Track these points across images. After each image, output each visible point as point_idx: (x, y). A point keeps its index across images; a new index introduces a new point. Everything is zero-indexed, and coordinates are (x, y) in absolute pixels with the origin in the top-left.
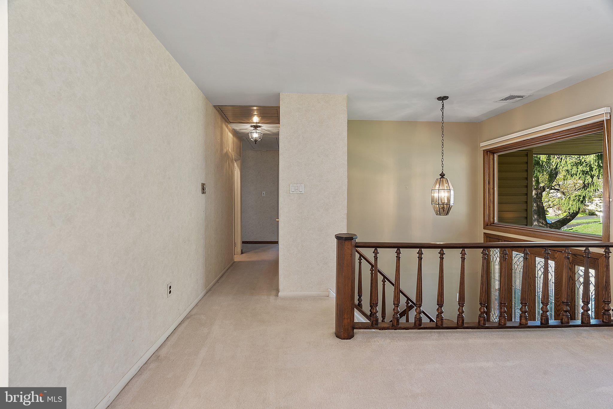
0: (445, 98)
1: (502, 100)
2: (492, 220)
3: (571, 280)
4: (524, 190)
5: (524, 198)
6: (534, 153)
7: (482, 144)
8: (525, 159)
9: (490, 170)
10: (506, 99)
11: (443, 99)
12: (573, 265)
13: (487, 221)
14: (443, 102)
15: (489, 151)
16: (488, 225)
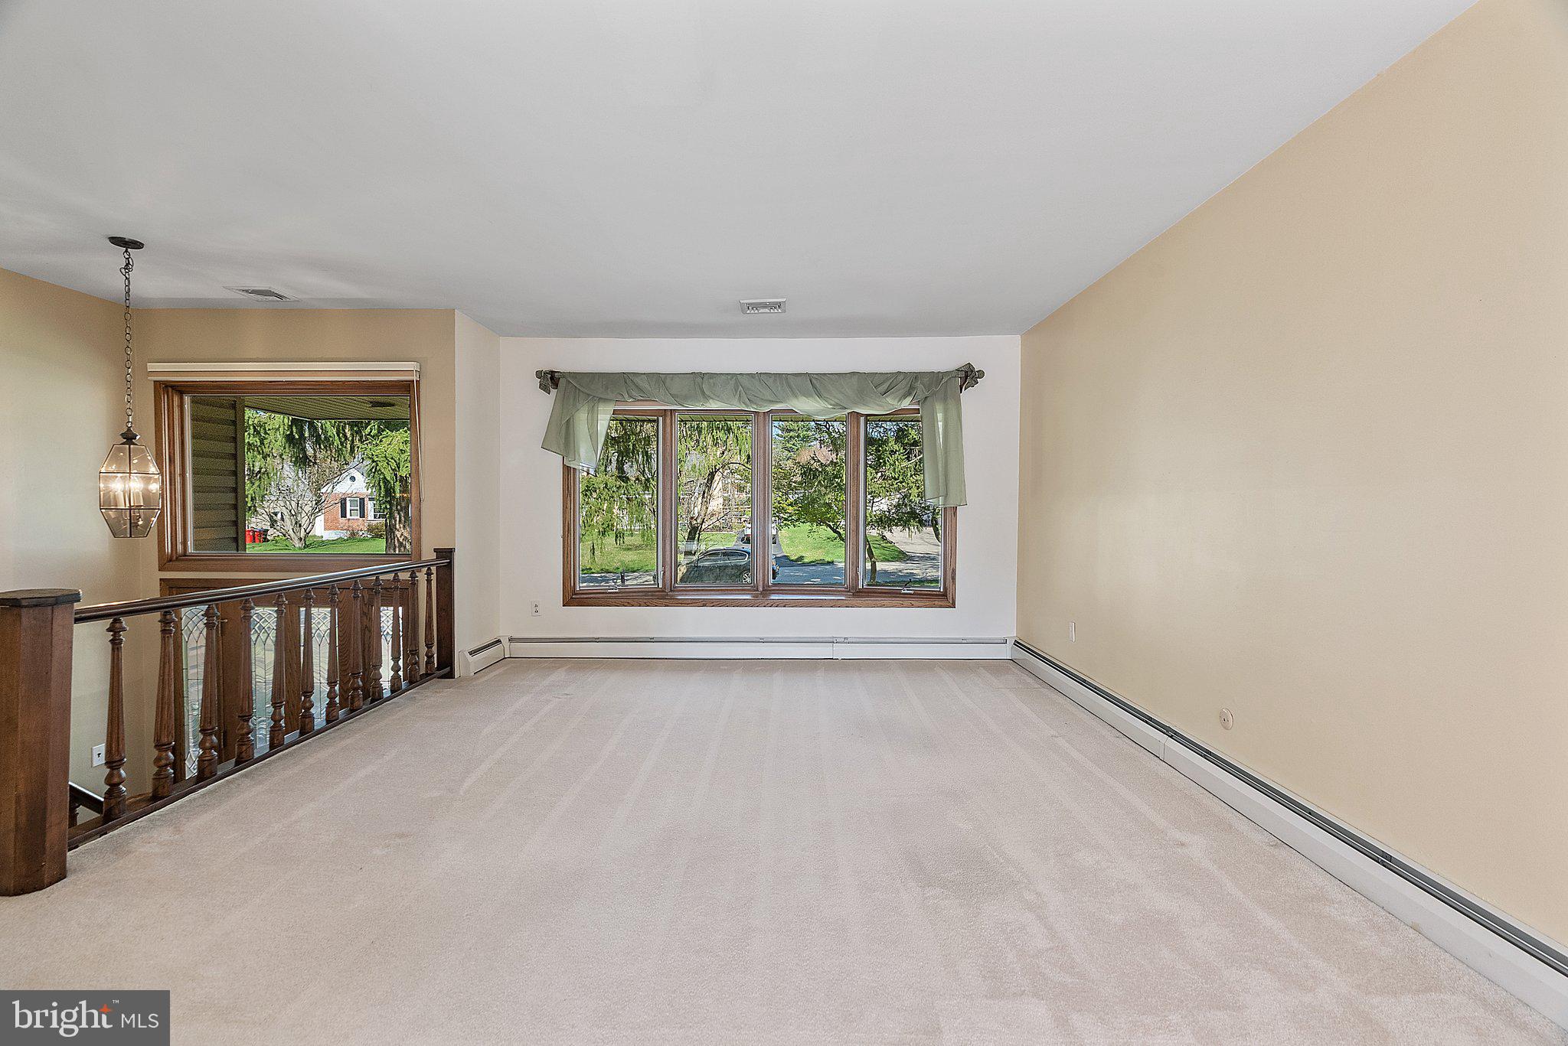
0: (137, 245)
1: (247, 291)
2: (180, 547)
3: (367, 632)
4: (230, 482)
5: (229, 498)
6: (246, 403)
7: (152, 367)
8: (230, 414)
9: (173, 431)
10: (253, 292)
11: (128, 244)
12: (370, 607)
13: (169, 551)
14: (126, 251)
15: (172, 387)
16: (171, 561)
